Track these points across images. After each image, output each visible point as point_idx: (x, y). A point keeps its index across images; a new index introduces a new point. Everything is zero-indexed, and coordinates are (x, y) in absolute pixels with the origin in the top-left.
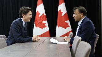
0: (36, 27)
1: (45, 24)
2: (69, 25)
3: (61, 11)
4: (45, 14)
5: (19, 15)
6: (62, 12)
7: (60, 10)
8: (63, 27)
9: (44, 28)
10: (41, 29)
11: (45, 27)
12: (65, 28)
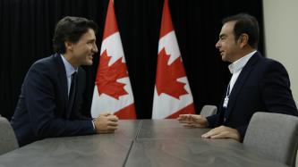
0: (100, 93)
1: (124, 85)
2: (187, 88)
3: (167, 54)
4: (124, 61)
5: (55, 46)
6: (169, 56)
7: (164, 50)
8: (170, 94)
9: (120, 98)
10: (113, 99)
11: (124, 93)
12: (178, 98)
